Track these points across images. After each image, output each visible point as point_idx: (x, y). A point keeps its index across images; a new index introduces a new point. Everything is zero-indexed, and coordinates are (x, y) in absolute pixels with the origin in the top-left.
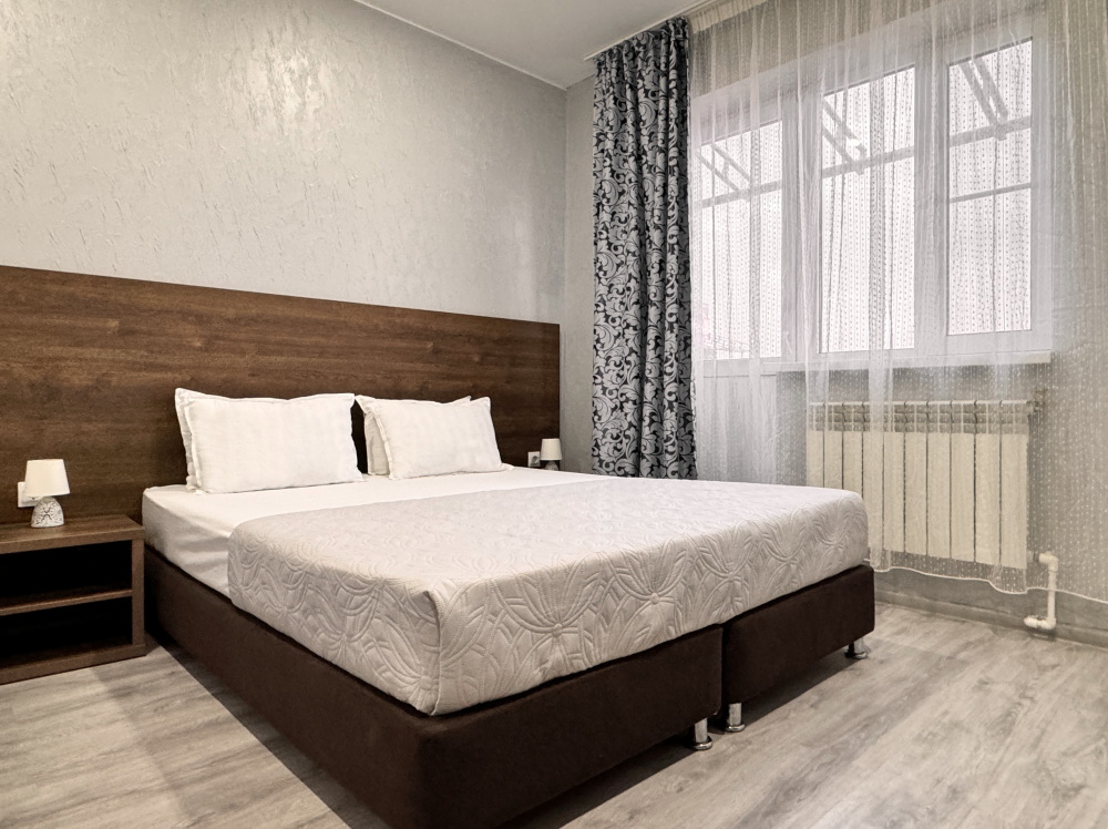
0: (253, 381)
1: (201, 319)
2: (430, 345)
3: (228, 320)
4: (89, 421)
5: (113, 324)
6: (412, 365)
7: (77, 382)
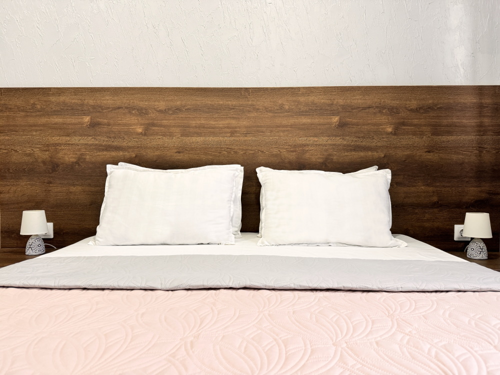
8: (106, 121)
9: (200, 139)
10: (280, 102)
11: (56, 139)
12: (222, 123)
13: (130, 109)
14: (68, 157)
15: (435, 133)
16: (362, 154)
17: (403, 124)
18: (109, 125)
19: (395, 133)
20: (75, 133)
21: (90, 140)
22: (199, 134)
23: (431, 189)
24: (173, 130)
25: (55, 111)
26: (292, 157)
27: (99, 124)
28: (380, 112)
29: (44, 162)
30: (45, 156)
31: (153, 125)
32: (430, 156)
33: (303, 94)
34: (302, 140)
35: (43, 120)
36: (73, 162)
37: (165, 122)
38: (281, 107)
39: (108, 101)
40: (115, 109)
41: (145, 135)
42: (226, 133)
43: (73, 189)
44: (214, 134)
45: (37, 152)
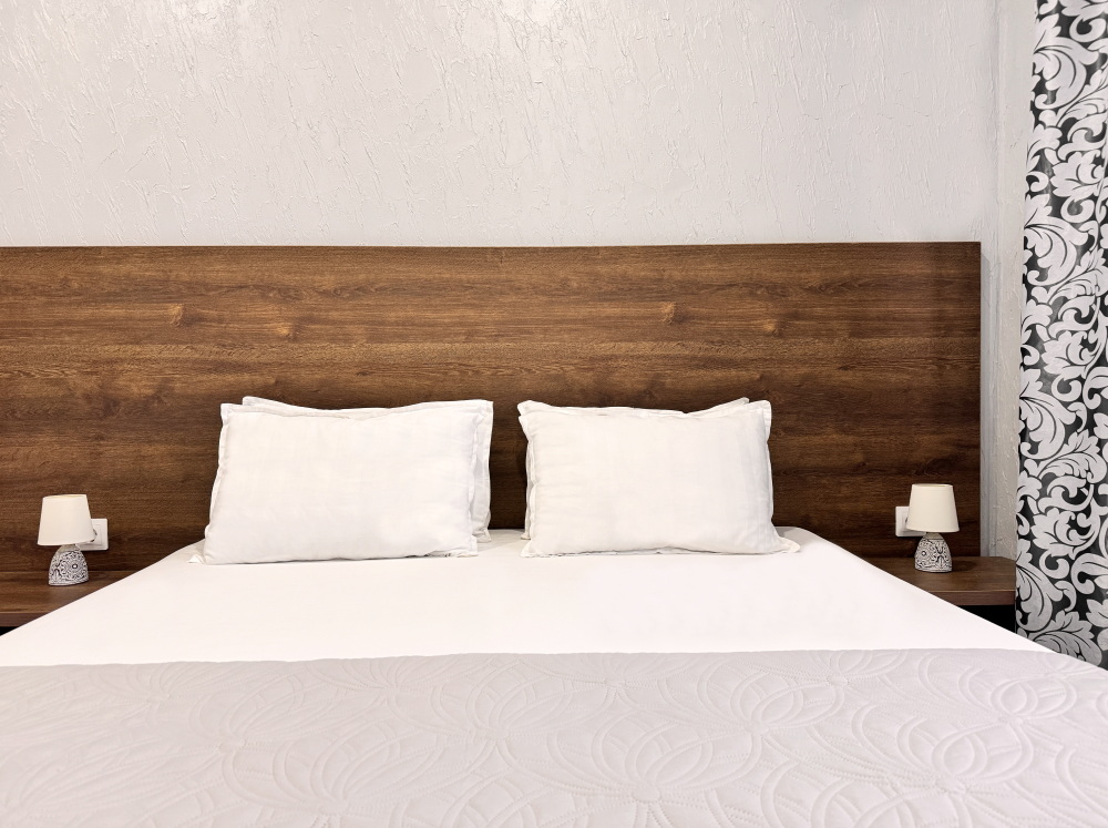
0: (366, 382)
1: (287, 295)
2: (668, 308)
3: (325, 293)
4: (150, 442)
5: (175, 310)
6: (632, 345)
7: (135, 390)
8: (213, 313)
9: (406, 347)
10: (562, 274)
11: (111, 350)
12: (447, 316)
13: (264, 290)
14: (137, 385)
15: (857, 333)
16: (718, 374)
17: (796, 316)
18: (220, 321)
19: (779, 335)
20: (150, 338)
21: (184, 352)
22: (403, 338)
23: (850, 439)
24: (350, 328)
25: (109, 294)
26: (587, 379)
27: (201, 319)
28: (752, 294)
29: (88, 397)
30: (91, 384)
31: (311, 320)
32: (848, 377)
33: (605, 261)
34: (606, 348)
35: (86, 312)
36: (147, 396)
37: (334, 315)
38: (564, 283)
39: (219, 272)
40: (231, 289)
41: (295, 339)
42: (457, 334)
43: (147, 450)
44: (433, 337)
45: (73, 376)
